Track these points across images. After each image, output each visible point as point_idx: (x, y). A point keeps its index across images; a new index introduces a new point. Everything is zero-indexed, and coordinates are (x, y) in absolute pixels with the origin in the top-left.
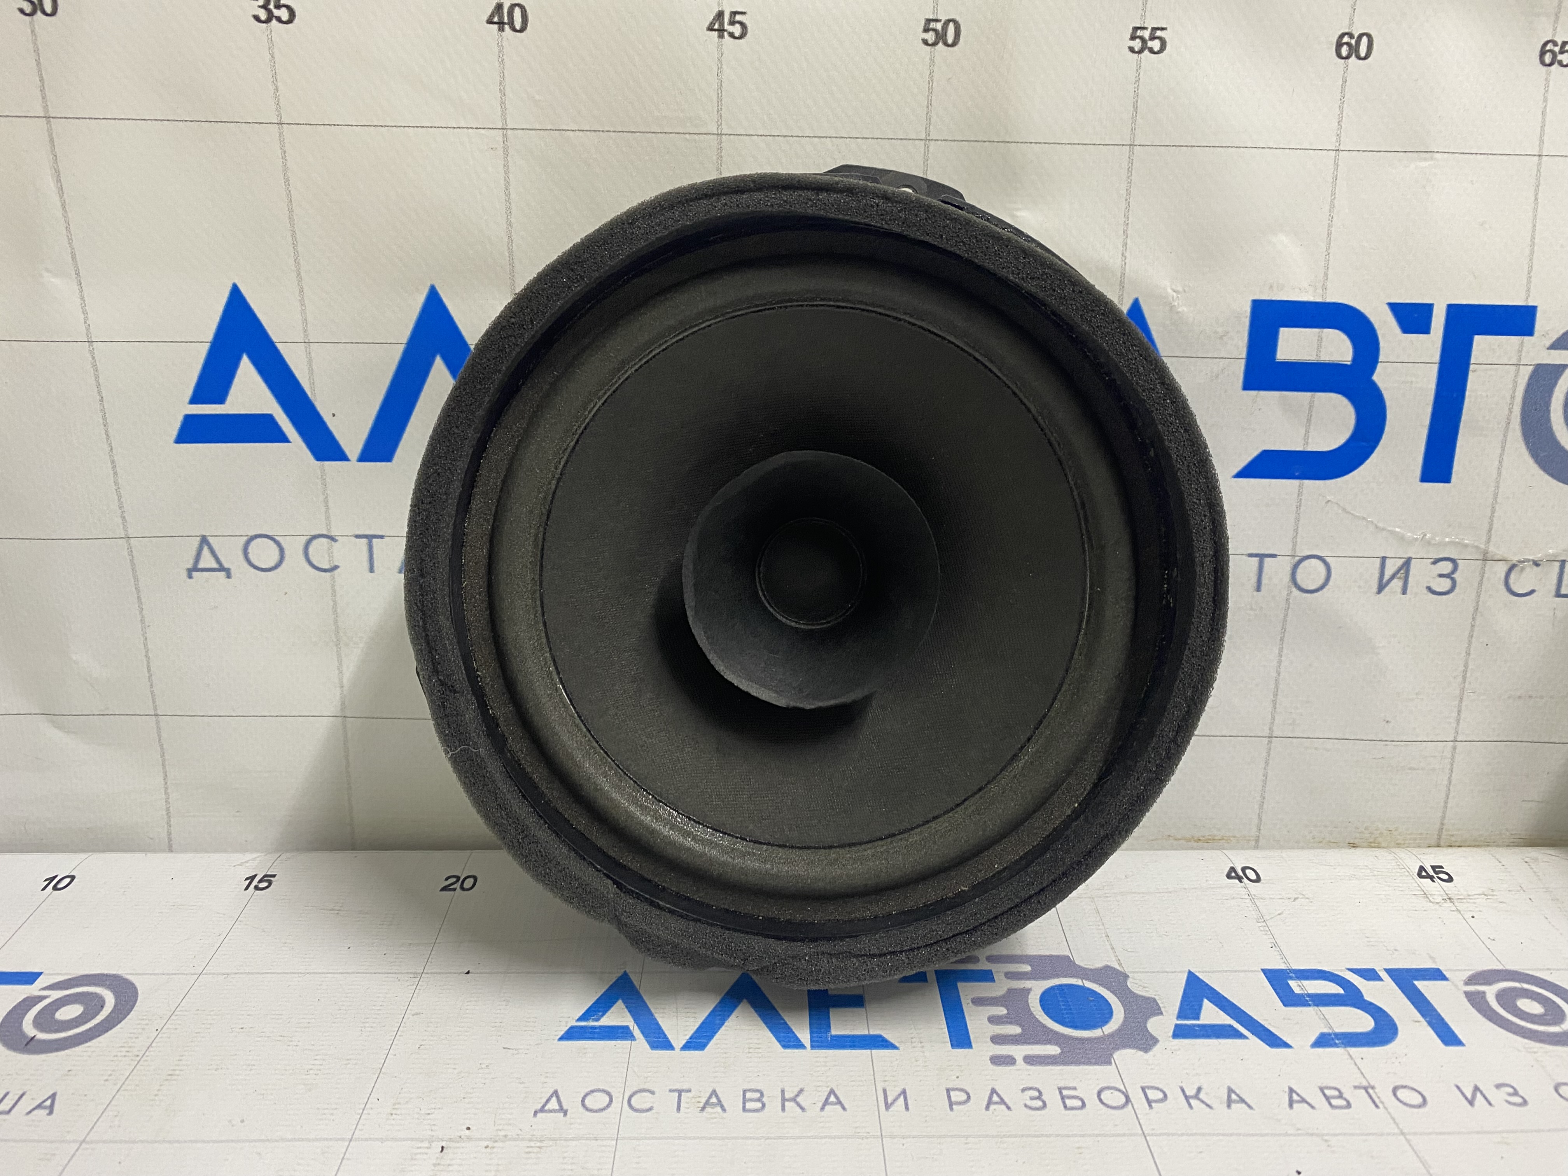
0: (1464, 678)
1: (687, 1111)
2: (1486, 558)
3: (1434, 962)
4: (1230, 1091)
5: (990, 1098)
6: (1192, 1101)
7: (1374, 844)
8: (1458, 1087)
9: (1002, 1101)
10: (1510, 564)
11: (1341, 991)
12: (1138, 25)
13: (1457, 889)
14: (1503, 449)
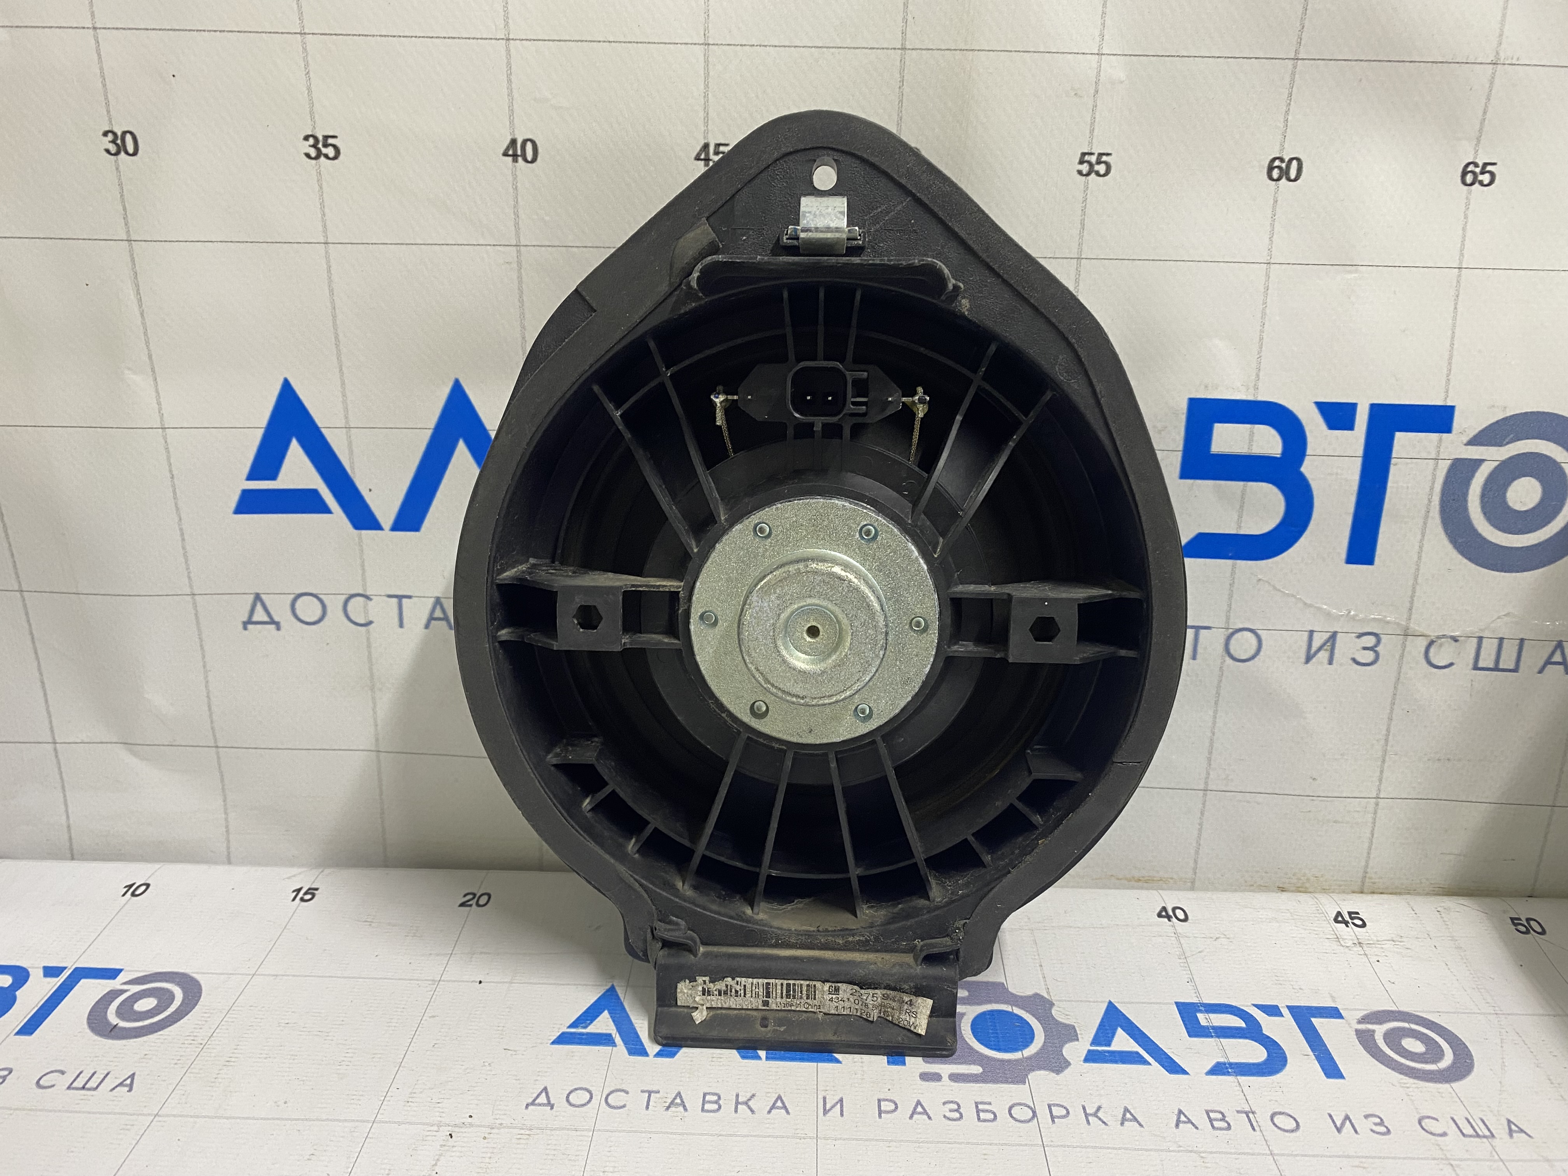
0: (1387, 740)
1: (655, 1109)
2: (1407, 633)
3: (1334, 1001)
4: (1126, 1110)
5: (915, 1109)
6: (1090, 1118)
7: (1301, 889)
8: (1330, 1116)
9: (925, 1112)
10: (1429, 639)
11: (1243, 1025)
12: (1086, 151)
13: (1367, 934)
14: (1423, 535)
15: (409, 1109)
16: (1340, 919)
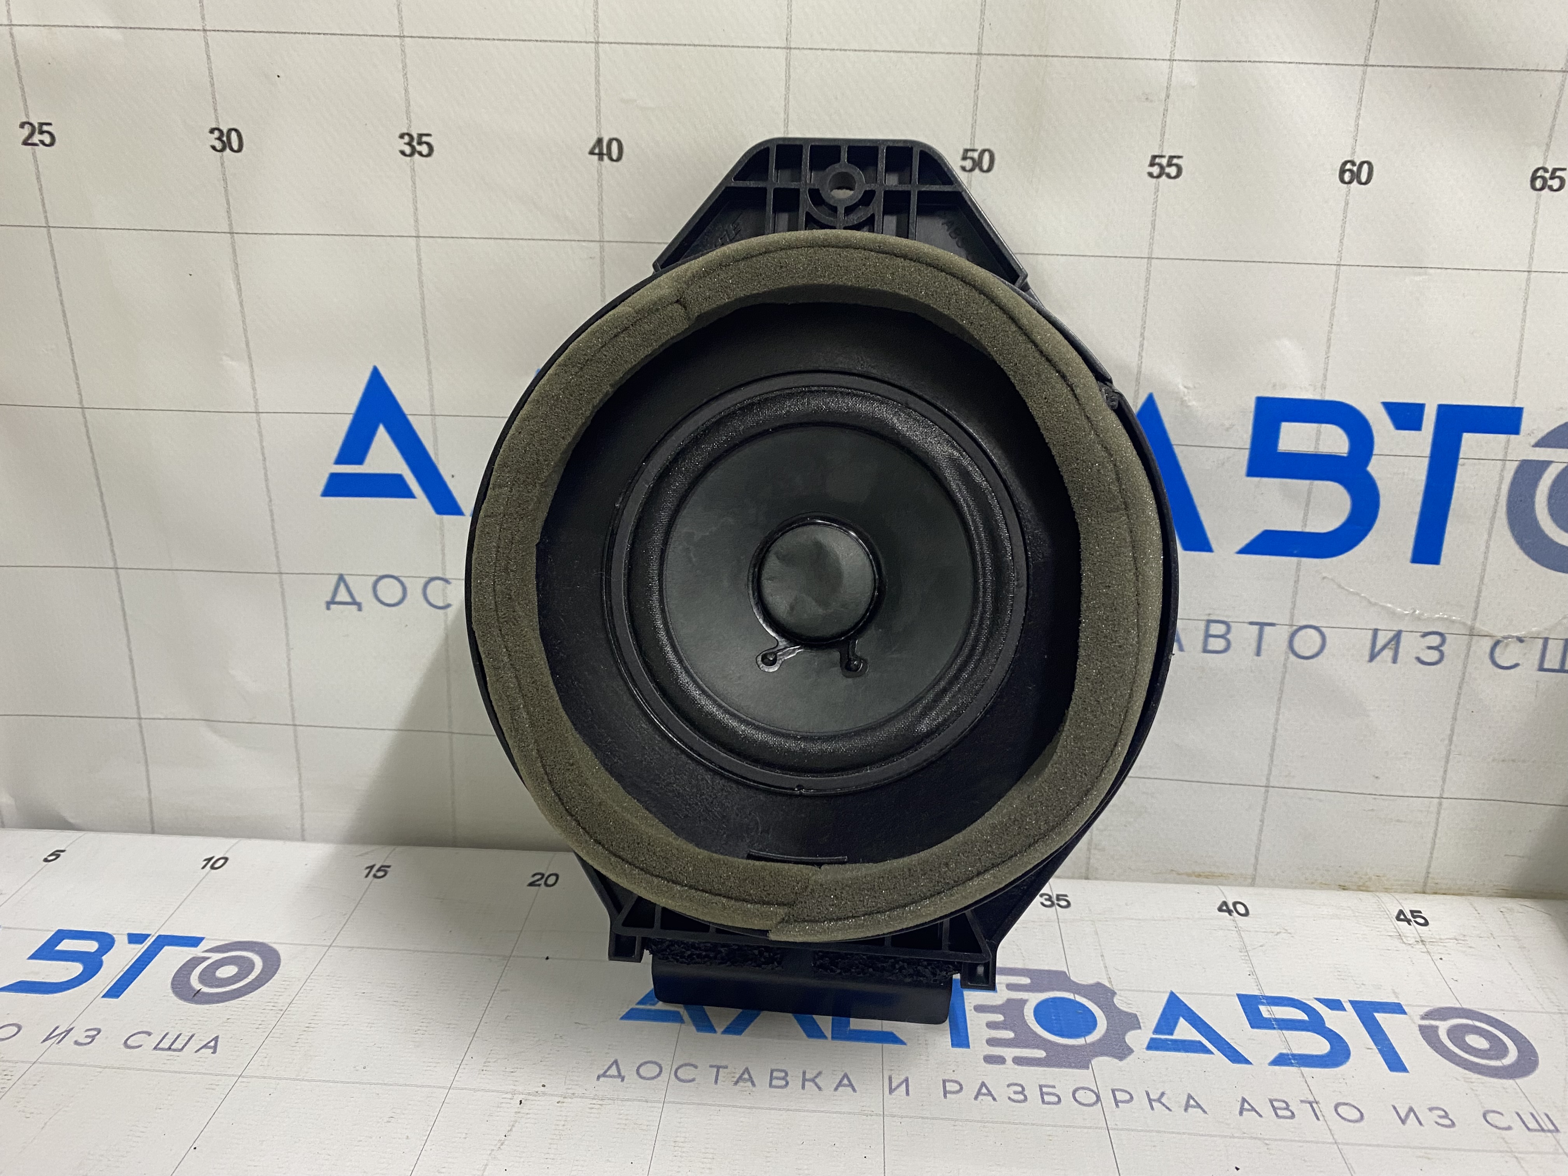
0: (1451, 741)
1: (723, 1083)
2: (1472, 633)
3: (1397, 997)
4: (1190, 1097)
5: (980, 1090)
6: (1153, 1103)
7: (1362, 888)
8: (1395, 1108)
9: (990, 1093)
10: (1495, 639)
12: (1156, 154)
13: (1430, 933)
14: (1490, 535)
15: (484, 1077)
16: (1402, 917)
